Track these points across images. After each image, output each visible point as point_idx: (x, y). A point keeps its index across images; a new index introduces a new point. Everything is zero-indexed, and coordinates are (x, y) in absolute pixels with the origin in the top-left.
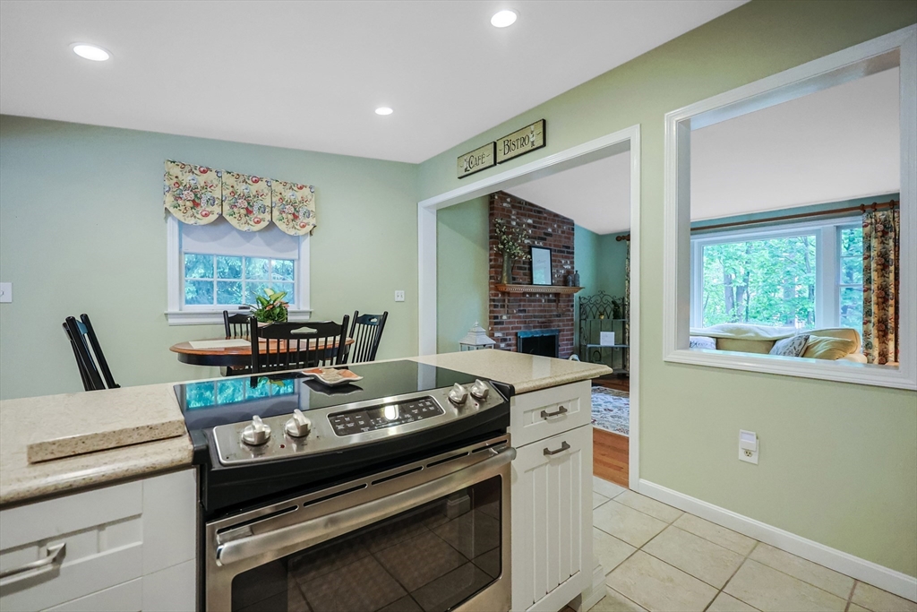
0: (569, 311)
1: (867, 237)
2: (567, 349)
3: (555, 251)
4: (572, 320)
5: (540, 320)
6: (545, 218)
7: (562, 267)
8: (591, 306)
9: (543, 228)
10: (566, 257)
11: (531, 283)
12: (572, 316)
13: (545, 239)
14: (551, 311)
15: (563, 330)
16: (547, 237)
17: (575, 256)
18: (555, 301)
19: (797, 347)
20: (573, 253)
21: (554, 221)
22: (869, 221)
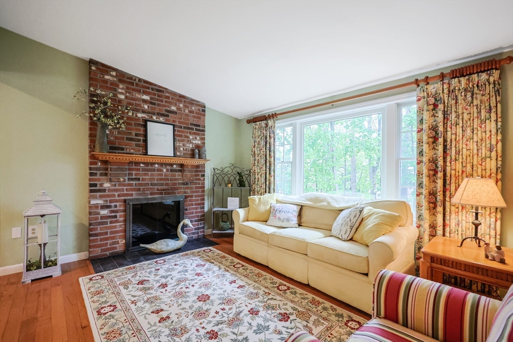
0: (200, 179)
1: (420, 110)
2: (196, 213)
3: (181, 127)
4: (204, 187)
5: (160, 187)
6: (168, 98)
7: (189, 142)
8: (223, 176)
9: (166, 106)
10: (194, 134)
11: (146, 154)
12: (203, 184)
13: (168, 116)
14: (176, 180)
15: (192, 196)
16: (170, 115)
17: (206, 133)
18: (180, 171)
19: (352, 218)
20: (204, 131)
21: (180, 101)
22: (422, 95)
